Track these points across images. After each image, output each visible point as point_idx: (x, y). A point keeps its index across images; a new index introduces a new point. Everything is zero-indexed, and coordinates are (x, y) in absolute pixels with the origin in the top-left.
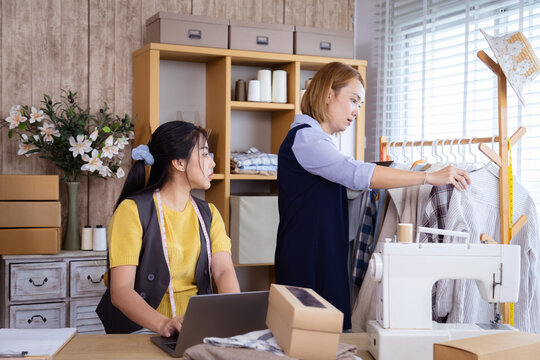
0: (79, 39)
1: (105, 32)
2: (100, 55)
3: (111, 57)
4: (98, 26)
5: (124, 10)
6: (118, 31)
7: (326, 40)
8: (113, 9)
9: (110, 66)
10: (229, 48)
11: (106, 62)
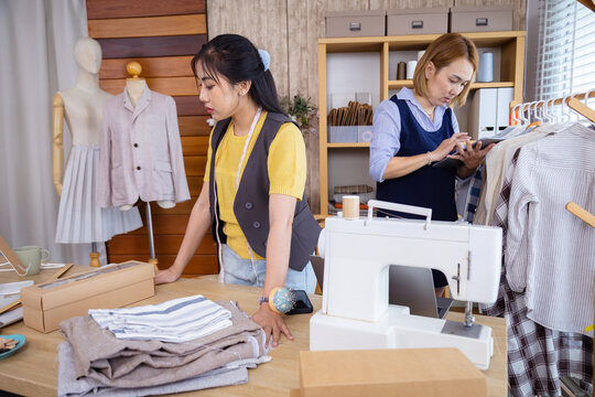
0: (281, 44)
1: (300, 36)
2: (296, 55)
3: (305, 55)
4: (295, 32)
5: (314, 17)
6: (309, 34)
7: (482, 17)
8: (306, 17)
9: (304, 62)
10: (386, 35)
11: (301, 60)
